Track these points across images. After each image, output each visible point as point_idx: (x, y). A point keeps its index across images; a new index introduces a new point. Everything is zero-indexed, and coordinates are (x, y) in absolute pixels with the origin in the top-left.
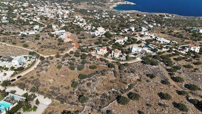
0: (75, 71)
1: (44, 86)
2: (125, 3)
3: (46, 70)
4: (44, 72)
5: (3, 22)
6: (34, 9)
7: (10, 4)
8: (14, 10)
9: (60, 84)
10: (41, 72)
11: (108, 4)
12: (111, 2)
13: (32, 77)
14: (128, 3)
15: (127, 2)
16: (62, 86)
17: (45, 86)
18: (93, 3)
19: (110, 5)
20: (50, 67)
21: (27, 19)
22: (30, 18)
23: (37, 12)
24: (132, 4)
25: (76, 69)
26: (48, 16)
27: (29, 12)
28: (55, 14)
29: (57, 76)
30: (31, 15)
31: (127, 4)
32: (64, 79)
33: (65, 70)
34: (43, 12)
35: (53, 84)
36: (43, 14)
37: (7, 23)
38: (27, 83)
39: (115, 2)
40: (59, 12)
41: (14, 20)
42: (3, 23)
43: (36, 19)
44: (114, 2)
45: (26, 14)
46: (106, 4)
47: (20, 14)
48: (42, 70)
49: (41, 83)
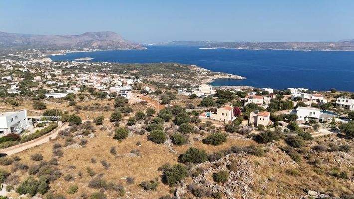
0: (165, 145)
1: (70, 178)
2: (227, 77)
3: (84, 143)
4: (76, 146)
5: (9, 92)
6: (71, 77)
7: (30, 70)
8: (35, 78)
9: (123, 175)
10: (68, 147)
11: (199, 77)
12: (203, 75)
13: (37, 158)
14: (233, 76)
15: (230, 76)
16: (129, 181)
17: (74, 179)
18: (173, 75)
19: (202, 79)
20: (95, 136)
21: (56, 89)
22: (61, 89)
23: (76, 80)
24: (240, 77)
25: (169, 141)
26: (95, 87)
27: (61, 81)
28: (108, 84)
29: (113, 156)
30: (64, 84)
31: (232, 79)
32: (135, 164)
33: (138, 144)
34: (86, 81)
35: (101, 175)
36: (86, 83)
37: (17, 94)
38: (18, 173)
39: (210, 75)
40: (115, 82)
41: (32, 90)
42: (9, 94)
43: (72, 89)
44: (208, 75)
45: (56, 83)
46: (195, 77)
47: (44, 83)
48: (71, 141)
49: (63, 171)
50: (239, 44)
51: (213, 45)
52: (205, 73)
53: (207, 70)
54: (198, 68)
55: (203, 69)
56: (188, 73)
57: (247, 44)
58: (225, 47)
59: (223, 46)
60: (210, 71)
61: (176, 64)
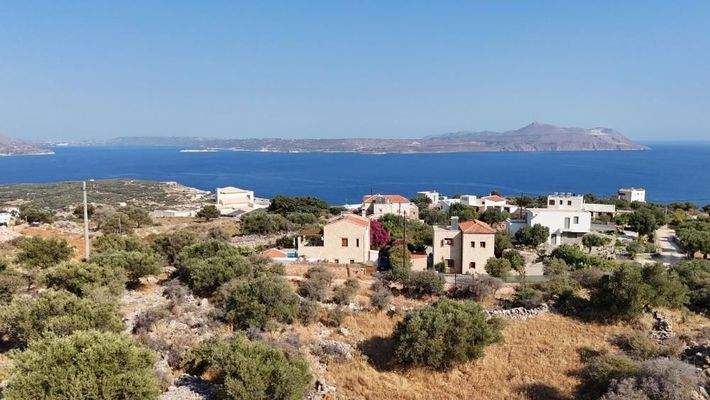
50: (260, 143)
51: (209, 143)
52: (199, 197)
53: (202, 192)
54: (183, 189)
55: (193, 190)
56: (160, 199)
57: (276, 142)
58: (234, 149)
59: (231, 145)
60: (208, 192)
61: (129, 183)
